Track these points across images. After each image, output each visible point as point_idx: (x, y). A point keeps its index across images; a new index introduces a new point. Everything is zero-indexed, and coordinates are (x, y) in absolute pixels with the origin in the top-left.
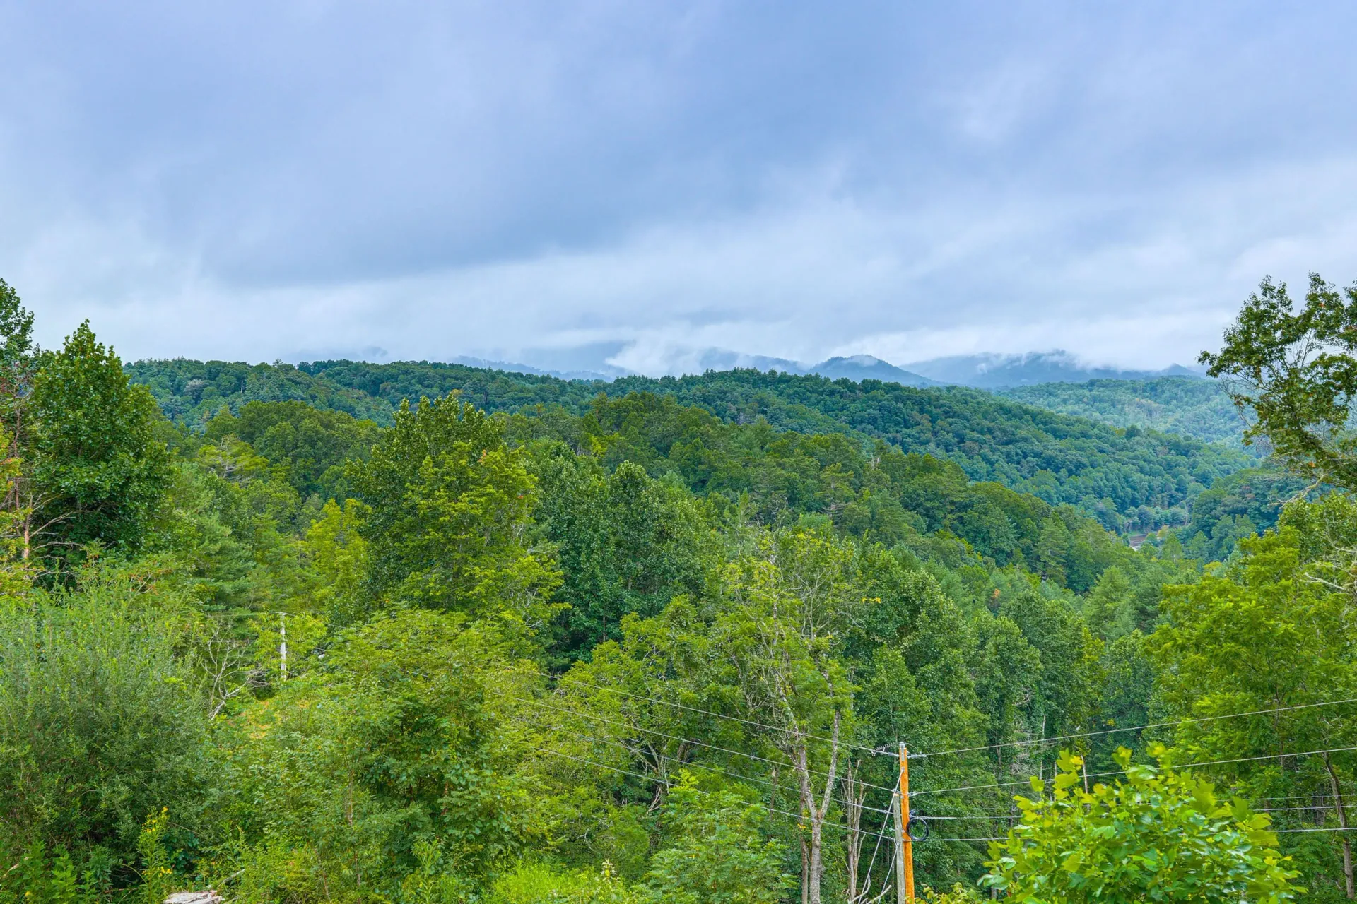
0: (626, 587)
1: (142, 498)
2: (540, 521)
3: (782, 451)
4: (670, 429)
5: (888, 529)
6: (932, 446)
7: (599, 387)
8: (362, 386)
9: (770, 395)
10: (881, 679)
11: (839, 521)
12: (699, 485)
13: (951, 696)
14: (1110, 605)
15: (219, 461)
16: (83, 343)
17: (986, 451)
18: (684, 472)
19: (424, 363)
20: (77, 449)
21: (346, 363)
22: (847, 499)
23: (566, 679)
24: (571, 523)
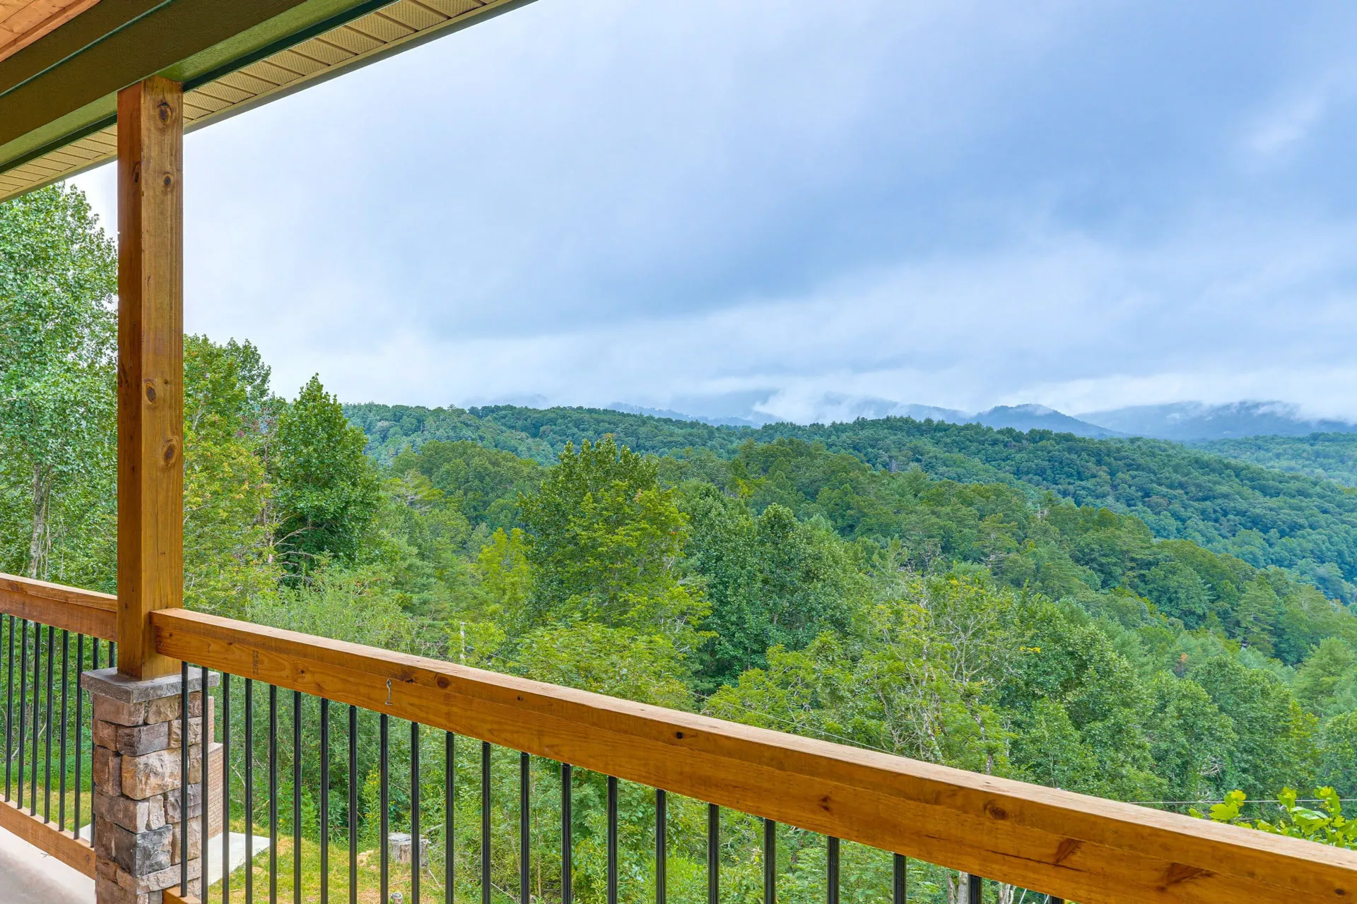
0: (771, 621)
1: (357, 519)
2: (690, 555)
3: (937, 499)
4: (818, 474)
5: (1056, 584)
6: (1110, 500)
7: (746, 433)
8: (524, 429)
9: (926, 444)
10: (1041, 731)
11: (998, 572)
12: (847, 530)
13: (1121, 756)
14: (1330, 680)
15: (403, 491)
16: (313, 393)
17: (1176, 506)
18: (831, 516)
19: (580, 408)
20: (308, 478)
21: (511, 408)
22: (1009, 551)
23: (713, 699)
24: (719, 559)
